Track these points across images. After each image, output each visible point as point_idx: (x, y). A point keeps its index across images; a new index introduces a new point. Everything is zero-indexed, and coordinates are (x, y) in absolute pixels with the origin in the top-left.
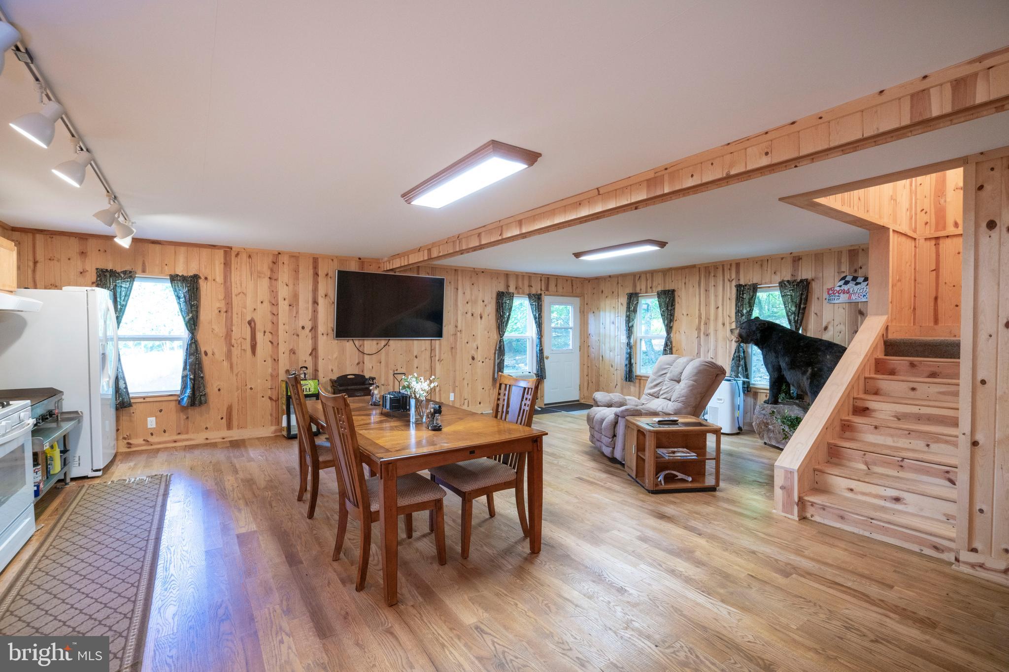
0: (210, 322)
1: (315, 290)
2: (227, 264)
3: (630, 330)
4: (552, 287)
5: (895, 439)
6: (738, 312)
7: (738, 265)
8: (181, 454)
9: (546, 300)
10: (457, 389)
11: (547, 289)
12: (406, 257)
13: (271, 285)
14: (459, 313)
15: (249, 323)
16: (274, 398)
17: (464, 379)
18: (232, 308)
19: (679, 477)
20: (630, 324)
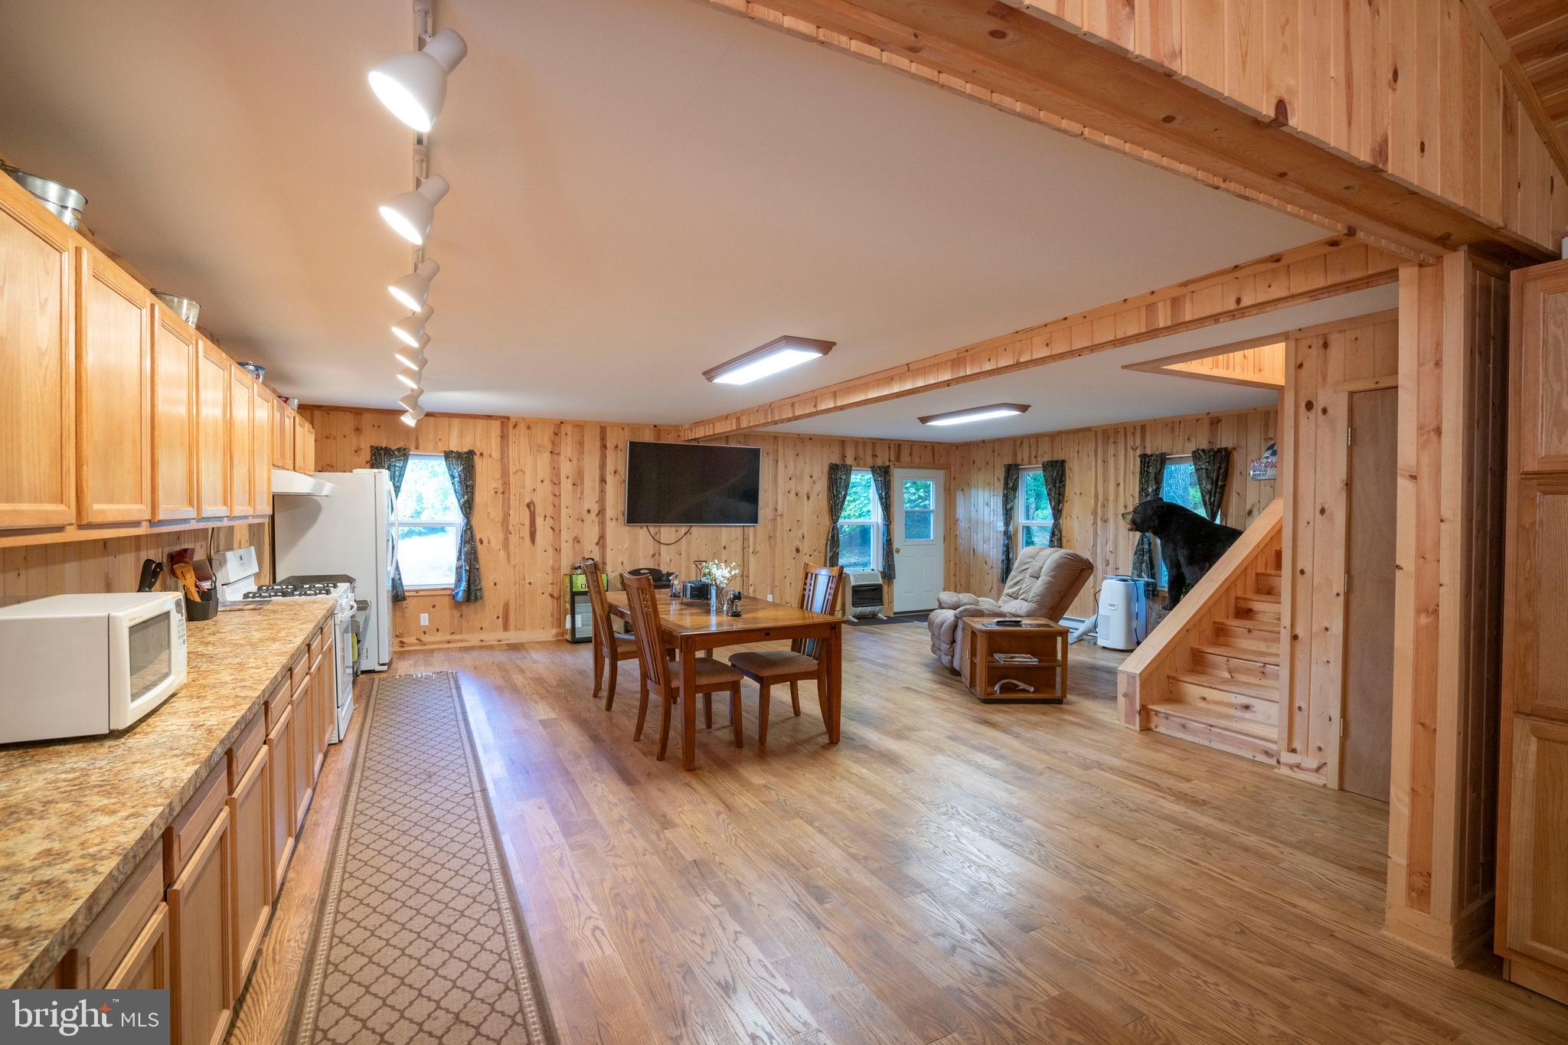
0: (486, 505)
1: (603, 466)
2: (504, 437)
3: (1008, 514)
4: (905, 457)
5: (1269, 644)
6: (1143, 490)
7: (1143, 427)
8: (458, 655)
9: (897, 474)
10: (777, 591)
11: (898, 459)
12: (711, 425)
13: (552, 461)
14: (780, 492)
15: (528, 506)
16: (555, 595)
17: (785, 577)
18: (509, 489)
19: (1021, 687)
20: (1008, 506)
